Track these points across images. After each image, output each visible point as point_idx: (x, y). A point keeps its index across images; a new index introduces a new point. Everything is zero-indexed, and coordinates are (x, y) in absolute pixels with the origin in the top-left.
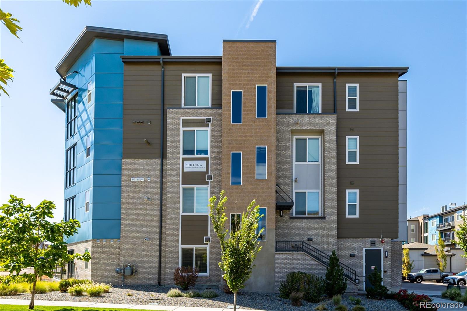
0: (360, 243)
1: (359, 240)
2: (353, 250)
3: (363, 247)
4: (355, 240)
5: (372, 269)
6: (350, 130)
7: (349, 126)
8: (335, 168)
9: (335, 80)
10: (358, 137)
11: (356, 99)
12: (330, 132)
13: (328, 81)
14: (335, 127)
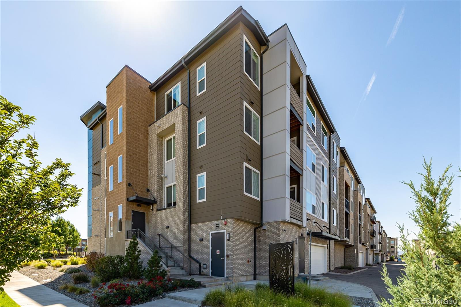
0: (207, 227)
1: (206, 224)
2: (202, 235)
3: (209, 230)
4: (203, 224)
5: (217, 253)
6: (199, 113)
7: (199, 110)
8: (182, 156)
9: (188, 71)
10: (206, 117)
11: (204, 79)
12: (179, 123)
13: (185, 76)
14: (182, 117)
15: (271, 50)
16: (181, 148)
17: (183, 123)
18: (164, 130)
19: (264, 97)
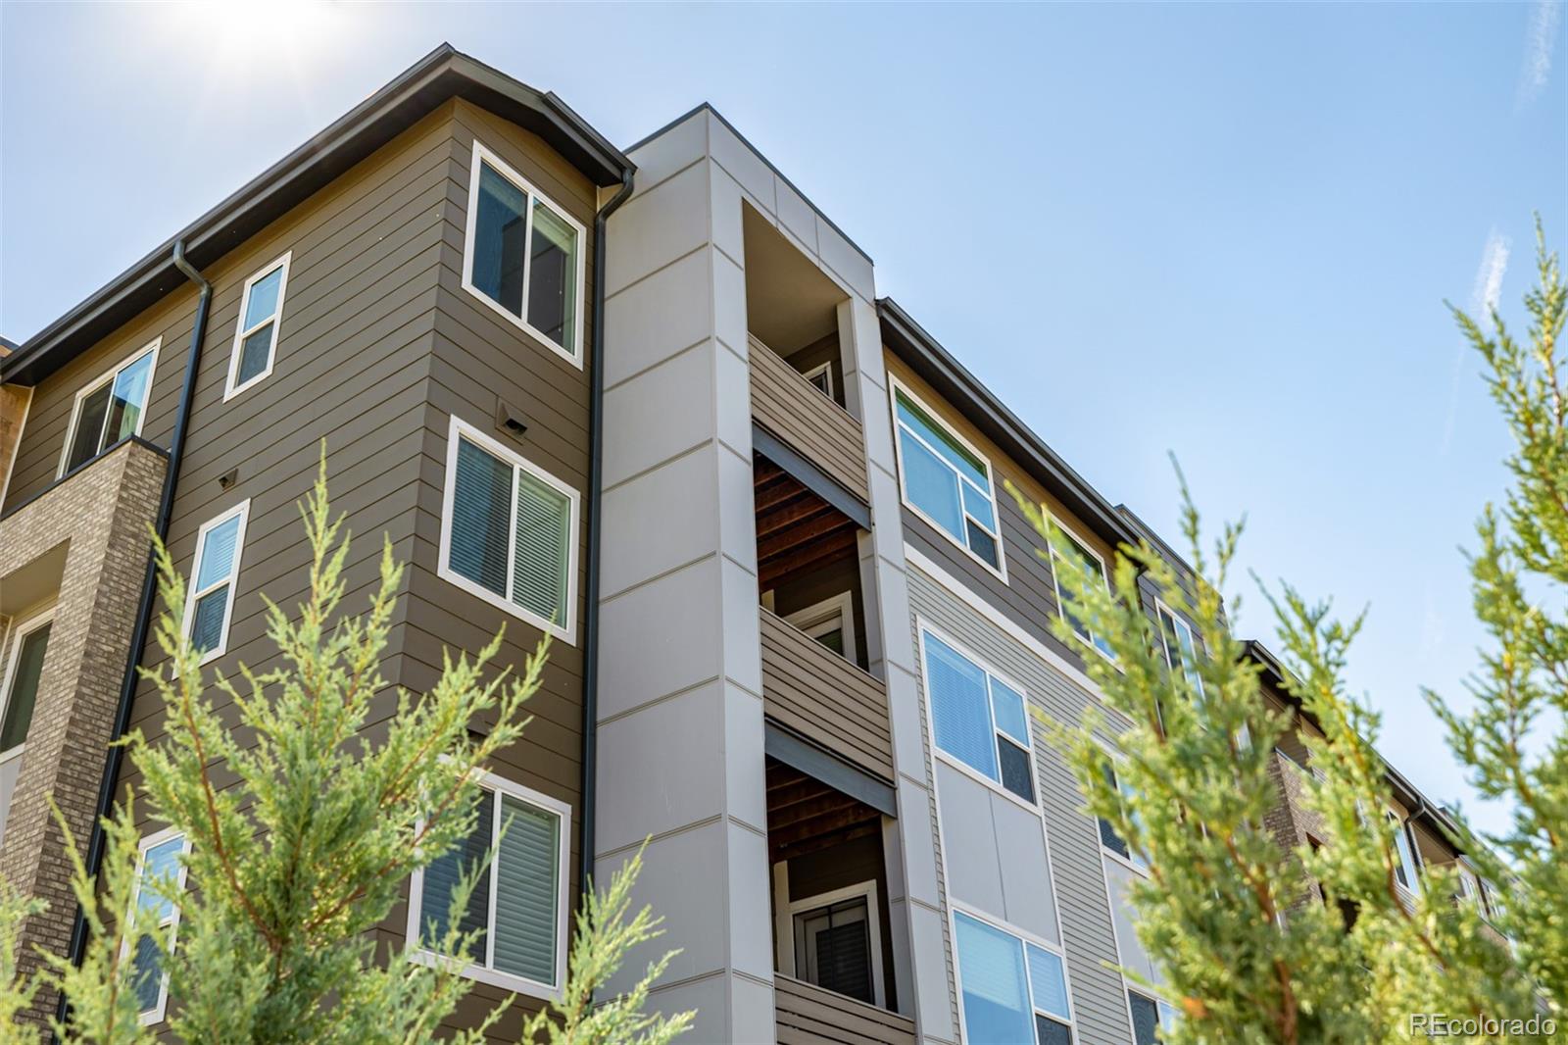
6: (219, 484)
7: (222, 468)
8: (62, 722)
9: (204, 292)
10: (249, 500)
11: (272, 323)
12: (89, 538)
13: (185, 314)
14: (111, 506)
15: (642, 198)
16: (68, 676)
17: (114, 534)
18: (12, 574)
19: (609, 400)
